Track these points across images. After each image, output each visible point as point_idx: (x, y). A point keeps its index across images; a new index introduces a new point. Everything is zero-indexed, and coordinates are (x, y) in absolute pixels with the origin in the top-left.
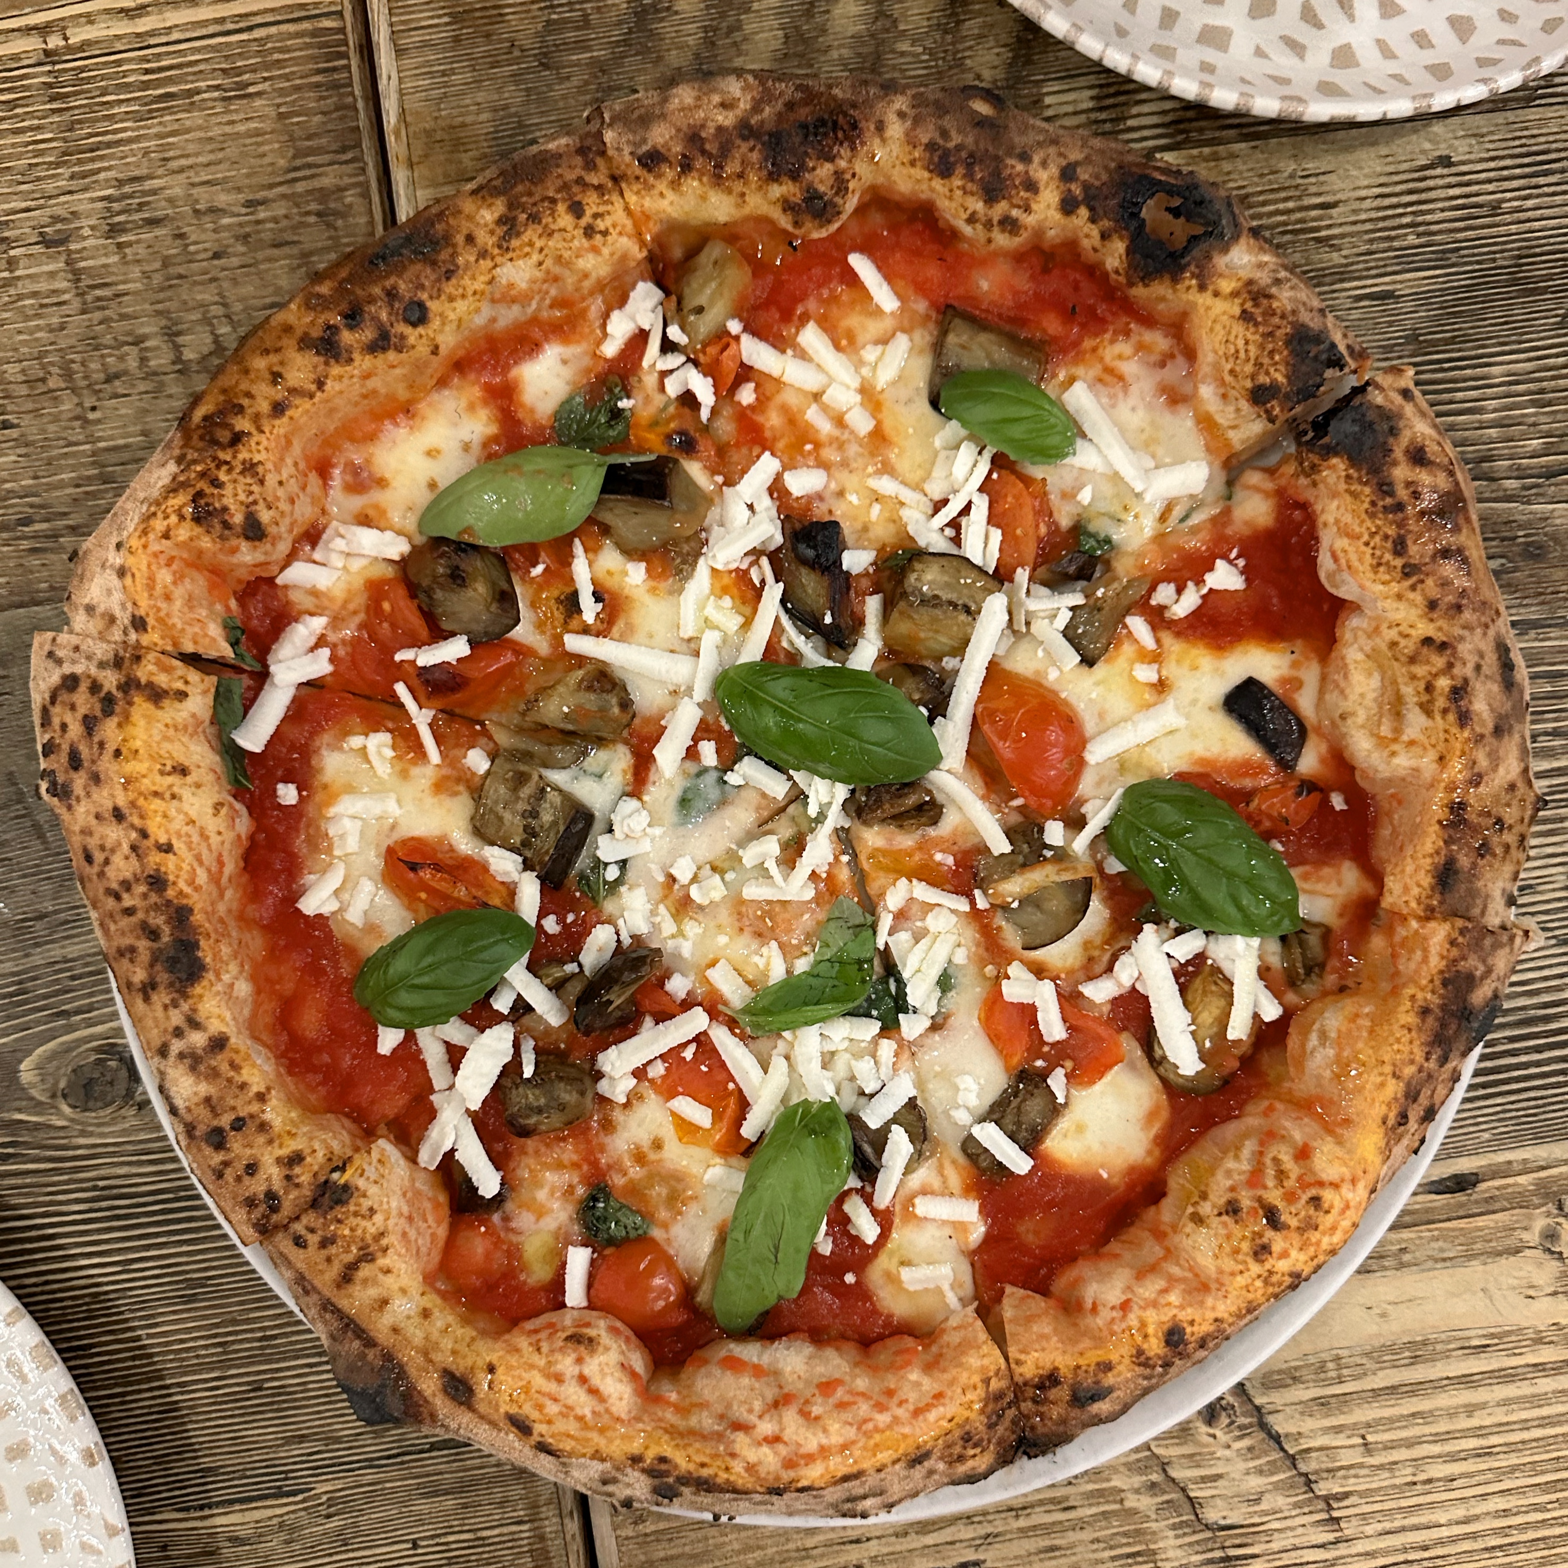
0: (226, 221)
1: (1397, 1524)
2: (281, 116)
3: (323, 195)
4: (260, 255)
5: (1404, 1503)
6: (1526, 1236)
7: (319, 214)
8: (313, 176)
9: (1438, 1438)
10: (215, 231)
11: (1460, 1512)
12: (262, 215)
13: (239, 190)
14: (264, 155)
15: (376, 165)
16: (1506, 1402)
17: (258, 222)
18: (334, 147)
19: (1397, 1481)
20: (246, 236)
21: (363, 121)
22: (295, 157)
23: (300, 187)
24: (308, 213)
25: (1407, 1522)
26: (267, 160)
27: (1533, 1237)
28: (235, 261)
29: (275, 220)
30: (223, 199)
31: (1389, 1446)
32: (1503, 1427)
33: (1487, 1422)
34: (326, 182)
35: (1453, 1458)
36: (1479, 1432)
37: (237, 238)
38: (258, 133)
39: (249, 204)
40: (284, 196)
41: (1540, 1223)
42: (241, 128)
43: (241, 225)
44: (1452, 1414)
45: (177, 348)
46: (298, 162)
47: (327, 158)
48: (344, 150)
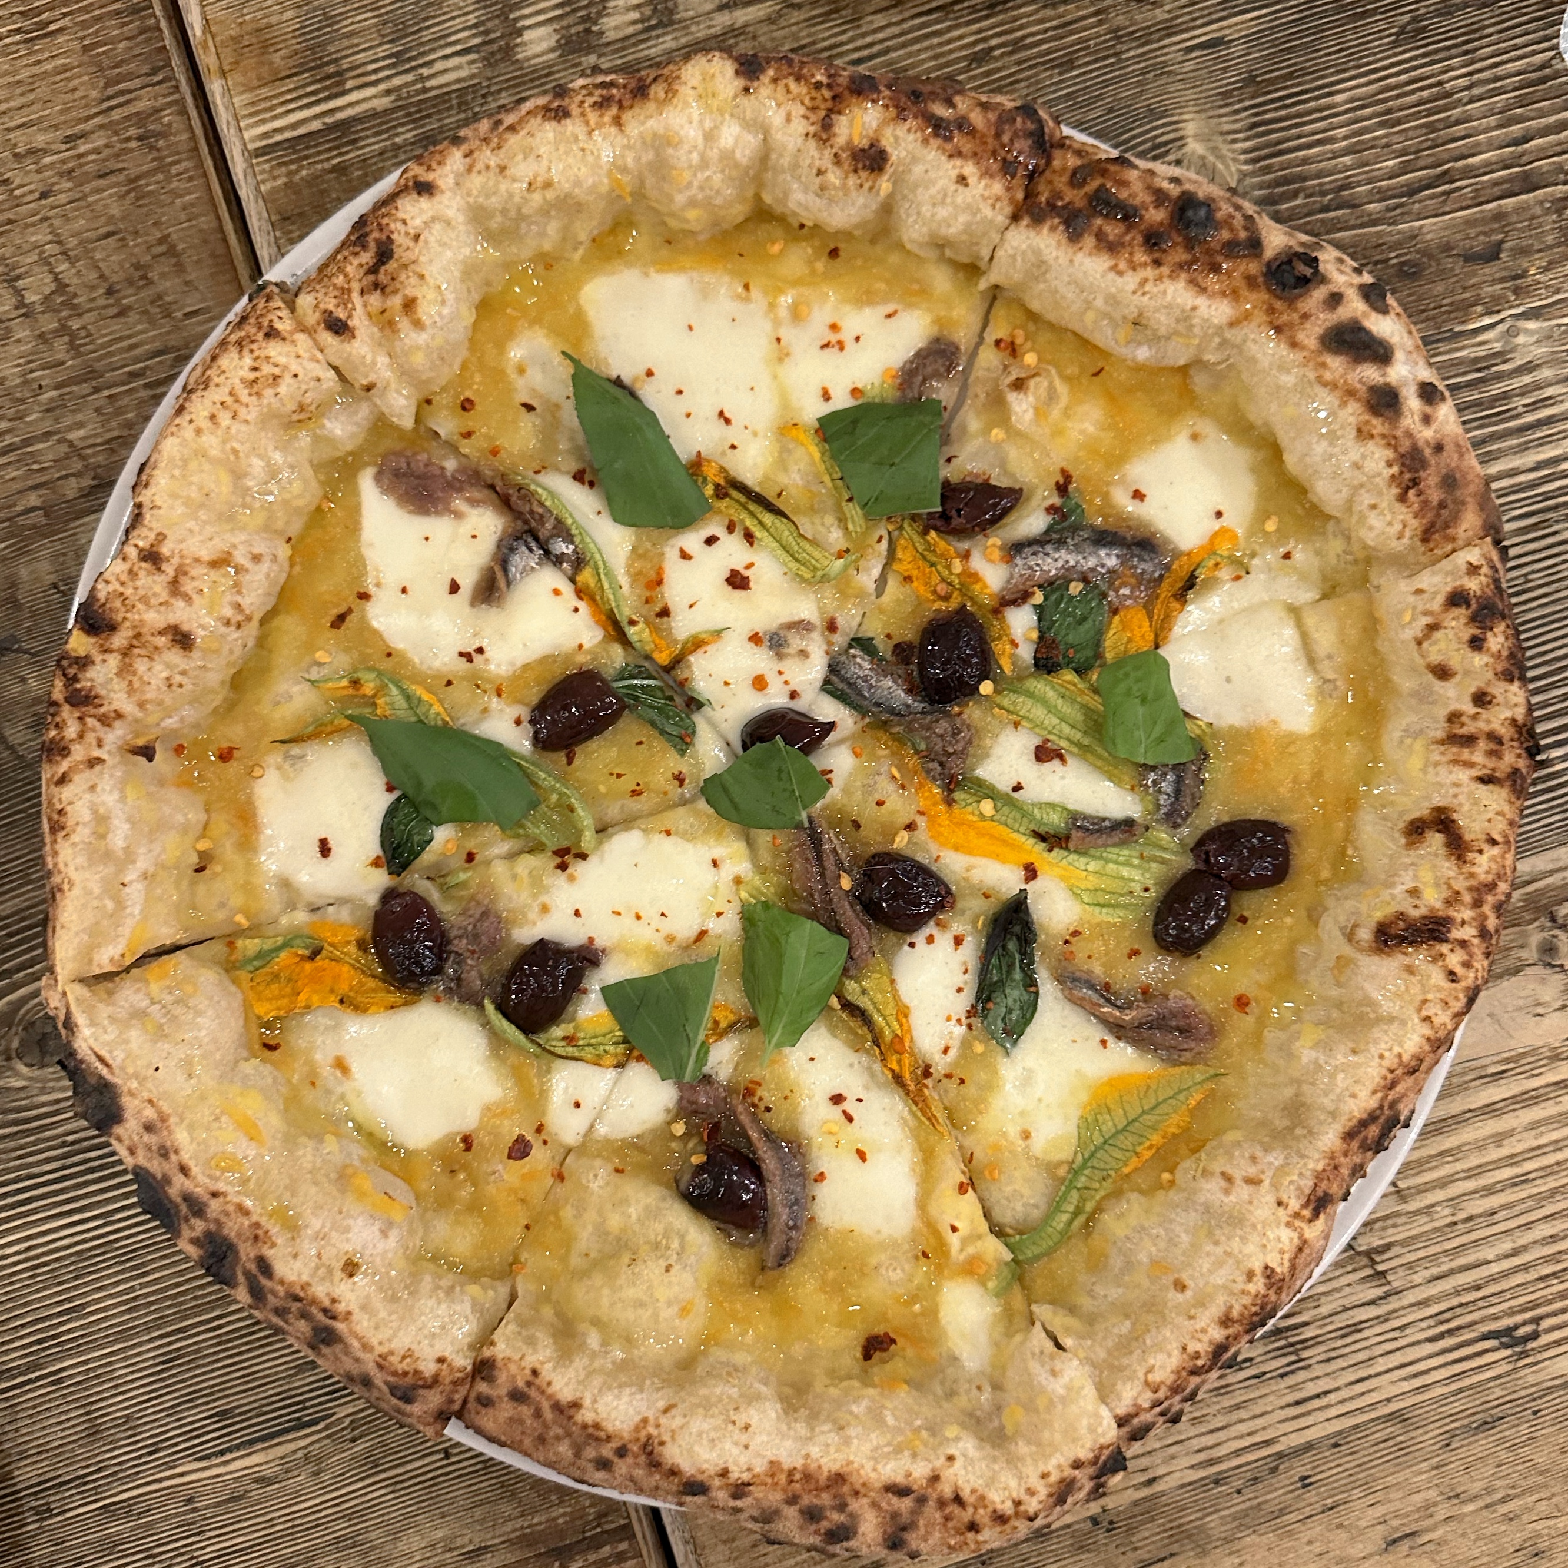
0: (47, 160)
1: (1445, 1268)
2: (86, 49)
3: (141, 118)
4: (87, 188)
5: (1448, 1245)
6: (1524, 954)
7: (140, 139)
8: (128, 102)
9: (1472, 1173)
10: (38, 171)
11: (1507, 1246)
12: (82, 149)
13: (56, 127)
14: (74, 90)
15: (189, 80)
16: (1534, 1126)
17: (80, 156)
18: (145, 69)
19: (1436, 1224)
20: (71, 171)
21: (169, 40)
22: (107, 86)
23: (116, 115)
24: (128, 139)
25: (1454, 1264)
26: (78, 94)
27: (1530, 954)
28: (63, 198)
29: (96, 151)
30: (41, 139)
31: (1423, 1189)
32: (1536, 1151)
33: (1519, 1148)
34: (141, 105)
35: (1489, 1191)
36: (1512, 1160)
37: (61, 175)
38: (66, 69)
39: (68, 139)
40: (102, 127)
41: (1536, 938)
42: (48, 66)
43: (63, 162)
44: (1480, 1146)
45: (18, 293)
46: (110, 91)
47: (137, 83)
48: (154, 72)
